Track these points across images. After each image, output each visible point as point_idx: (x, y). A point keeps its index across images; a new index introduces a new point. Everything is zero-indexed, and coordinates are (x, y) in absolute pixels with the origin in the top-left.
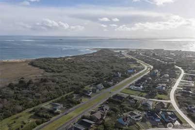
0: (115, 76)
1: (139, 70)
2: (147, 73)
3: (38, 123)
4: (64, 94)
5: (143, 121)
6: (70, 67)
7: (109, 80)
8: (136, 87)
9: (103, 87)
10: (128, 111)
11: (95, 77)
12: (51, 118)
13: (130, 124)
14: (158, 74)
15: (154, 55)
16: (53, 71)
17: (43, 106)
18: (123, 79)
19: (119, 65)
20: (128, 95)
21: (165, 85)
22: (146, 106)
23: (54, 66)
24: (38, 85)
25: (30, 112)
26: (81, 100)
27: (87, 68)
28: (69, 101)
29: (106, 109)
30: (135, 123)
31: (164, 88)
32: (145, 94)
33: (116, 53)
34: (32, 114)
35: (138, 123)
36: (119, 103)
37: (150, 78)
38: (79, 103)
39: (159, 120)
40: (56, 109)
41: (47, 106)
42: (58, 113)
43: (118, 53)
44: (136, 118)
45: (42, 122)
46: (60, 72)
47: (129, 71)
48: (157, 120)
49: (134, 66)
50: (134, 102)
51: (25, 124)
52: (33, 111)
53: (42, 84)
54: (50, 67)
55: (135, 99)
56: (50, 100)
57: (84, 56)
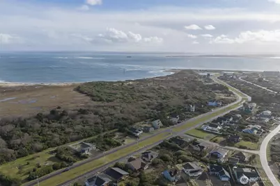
1: (225, 102)
2: (238, 107)
3: (55, 168)
4: (104, 131)
5: (203, 178)
6: (126, 95)
7: (174, 115)
8: (210, 128)
9: (161, 124)
10: (184, 161)
12: (74, 162)
13: (182, 181)
14: (254, 111)
15: (260, 81)
16: (101, 100)
17: (71, 145)
18: (196, 115)
19: (199, 95)
20: (193, 138)
21: (259, 127)
22: (215, 156)
23: (105, 93)
24: (73, 117)
25: (52, 153)
26: (124, 141)
28: (106, 141)
29: (152, 157)
30: (188, 180)
31: (256, 131)
32: (222, 139)
33: (200, 77)
34: (54, 155)
35: (192, 181)
36: (175, 149)
37: (239, 116)
39: (227, 179)
40: (84, 151)
41: (75, 146)
42: (85, 157)
44: (191, 172)
45: (61, 167)
46: (111, 101)
47: (210, 104)
48: (223, 179)
49: (223, 96)
50: (199, 149)
51: (39, 167)
52: (56, 151)
53: (79, 116)
54: (100, 95)
55: (201, 144)
56: (82, 139)
57: (153, 80)
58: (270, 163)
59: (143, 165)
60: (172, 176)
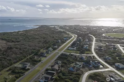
0: (57, 42)
1: (70, 38)
2: (75, 39)
3: (17, 78)
4: (27, 56)
5: (83, 67)
7: (54, 45)
8: (72, 48)
9: (52, 50)
10: (73, 63)
11: (44, 44)
12: (25, 73)
13: (77, 70)
14: (82, 40)
15: (75, 28)
16: (13, 42)
17: (16, 65)
18: (63, 44)
20: (69, 53)
21: (88, 46)
22: (82, 58)
23: (12, 38)
24: (6, 51)
25: (8, 71)
26: (41, 59)
27: (37, 38)
28: (33, 60)
29: (60, 63)
30: (79, 69)
31: (88, 48)
32: (79, 52)
34: (10, 72)
35: (81, 69)
36: (66, 59)
37: (78, 42)
38: (40, 61)
39: (92, 66)
40: (26, 67)
41: (18, 65)
42: (28, 69)
43: (53, 28)
44: (79, 66)
46: (19, 42)
47: (65, 39)
48: (91, 66)
49: (66, 36)
50: (74, 57)
51: (7, 79)
52: (10, 70)
53: (9, 51)
54: (10, 39)
55: (74, 55)
56: (19, 61)
58: (100, 58)
59: (59, 67)
60: (74, 69)
